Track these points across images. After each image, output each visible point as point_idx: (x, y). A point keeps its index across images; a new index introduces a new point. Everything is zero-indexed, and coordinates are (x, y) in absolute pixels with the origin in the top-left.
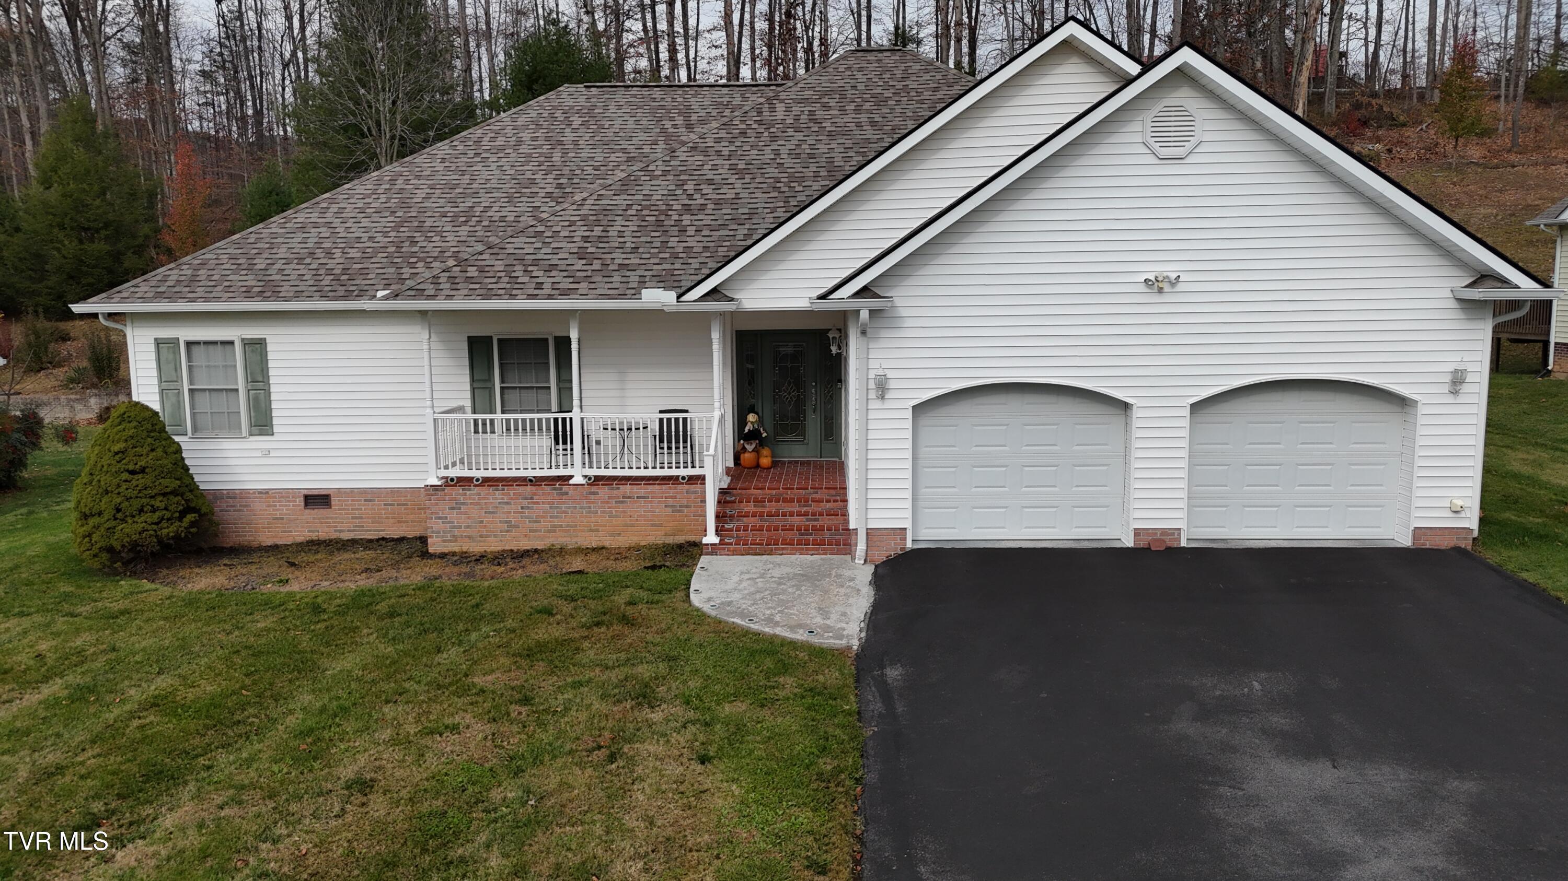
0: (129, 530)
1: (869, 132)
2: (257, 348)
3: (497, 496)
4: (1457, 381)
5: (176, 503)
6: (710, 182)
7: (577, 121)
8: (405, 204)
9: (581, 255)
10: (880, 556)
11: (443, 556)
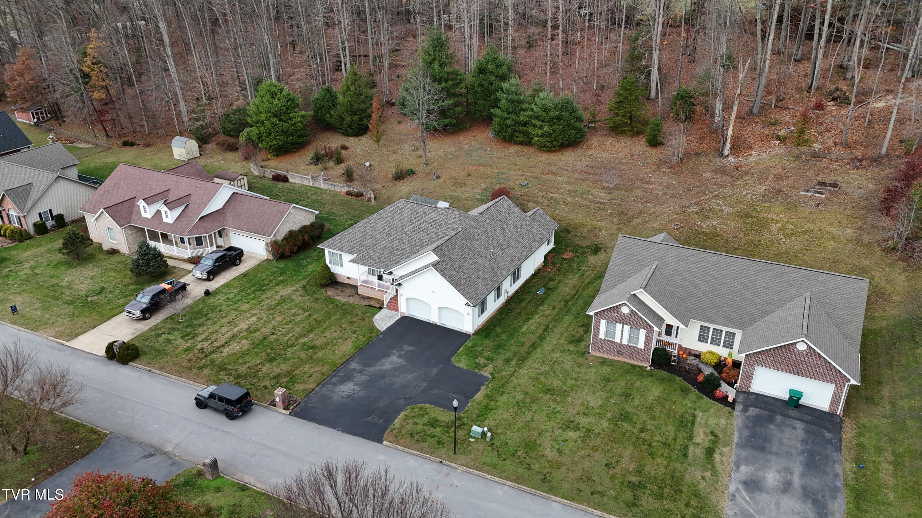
0: (322, 282)
1: (433, 235)
2: (341, 255)
3: (366, 289)
4: (468, 314)
5: (329, 278)
6: (403, 243)
7: (399, 211)
8: (365, 231)
9: (378, 258)
10: (403, 315)
11: (359, 295)
